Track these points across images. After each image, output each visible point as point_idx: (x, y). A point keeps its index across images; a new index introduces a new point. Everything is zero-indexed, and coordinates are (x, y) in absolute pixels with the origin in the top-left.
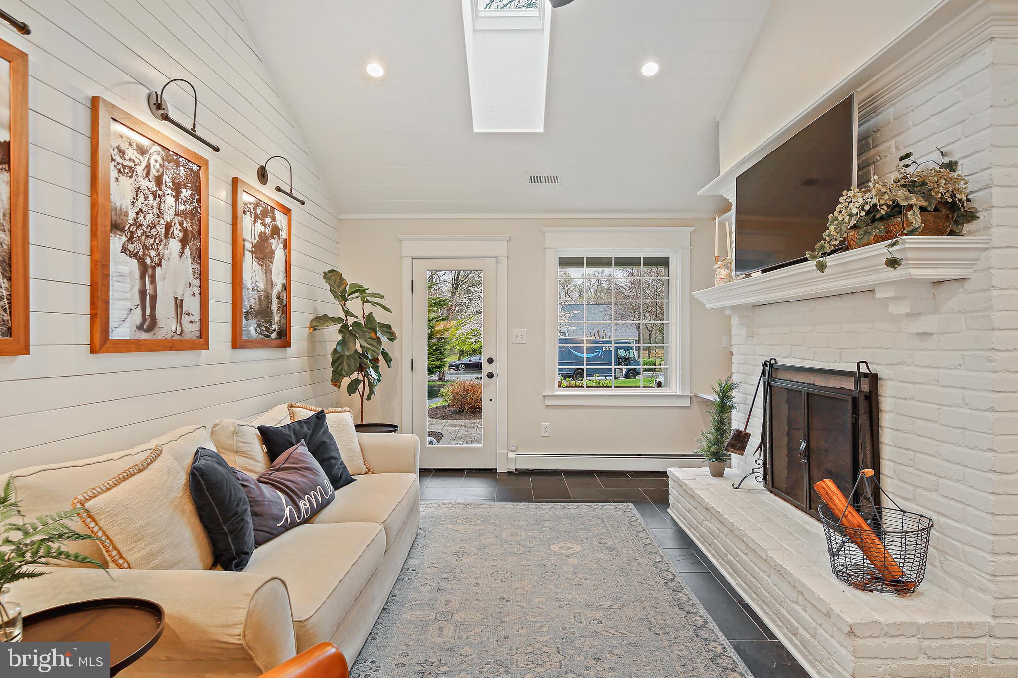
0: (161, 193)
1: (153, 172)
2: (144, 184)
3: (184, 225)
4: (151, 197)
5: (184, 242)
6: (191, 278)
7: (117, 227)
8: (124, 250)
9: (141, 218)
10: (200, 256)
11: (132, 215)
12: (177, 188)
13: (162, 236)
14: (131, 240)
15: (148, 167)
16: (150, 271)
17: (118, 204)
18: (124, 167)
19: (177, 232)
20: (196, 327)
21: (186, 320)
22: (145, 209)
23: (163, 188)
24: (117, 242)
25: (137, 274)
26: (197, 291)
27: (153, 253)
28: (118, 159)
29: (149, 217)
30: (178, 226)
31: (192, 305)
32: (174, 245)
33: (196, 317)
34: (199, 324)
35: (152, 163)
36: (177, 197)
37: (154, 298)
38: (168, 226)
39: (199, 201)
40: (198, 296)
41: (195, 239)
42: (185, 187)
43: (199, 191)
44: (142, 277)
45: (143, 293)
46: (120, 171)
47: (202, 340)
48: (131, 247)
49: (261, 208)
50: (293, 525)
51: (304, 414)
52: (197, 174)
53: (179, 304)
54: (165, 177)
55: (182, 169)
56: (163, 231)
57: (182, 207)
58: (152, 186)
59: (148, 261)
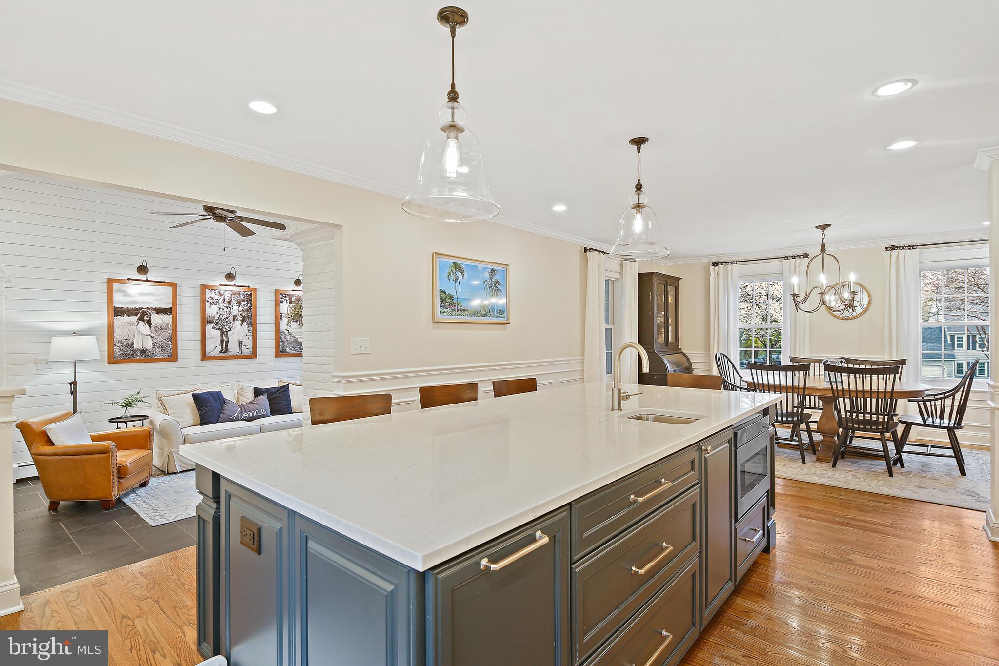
0: (230, 306)
1: (227, 300)
2: (222, 305)
3: (243, 315)
4: (226, 309)
5: (243, 321)
6: (247, 333)
7: (210, 322)
8: (213, 328)
9: (221, 317)
10: (253, 325)
11: (217, 316)
12: (239, 303)
13: (232, 321)
14: (216, 324)
15: (224, 299)
16: (225, 333)
17: (210, 315)
18: (213, 302)
19: (240, 318)
20: (251, 350)
21: (244, 349)
22: (222, 313)
23: (232, 304)
24: (209, 327)
25: (220, 335)
26: (250, 337)
27: (227, 327)
28: (211, 301)
29: (224, 316)
30: (240, 316)
31: (248, 343)
32: (238, 323)
33: (250, 346)
34: (251, 349)
35: (226, 297)
36: (239, 306)
37: (227, 342)
38: (234, 318)
39: (251, 304)
40: (251, 340)
41: (249, 318)
42: (244, 301)
43: (251, 300)
44: (222, 335)
45: (222, 341)
46: (211, 304)
47: (254, 355)
48: (216, 327)
49: (295, 298)
50: (237, 420)
51: (283, 384)
52: (251, 295)
53: (240, 343)
54: (233, 300)
55: (242, 295)
56: (232, 319)
57: (242, 309)
58: (227, 305)
59: (225, 330)
